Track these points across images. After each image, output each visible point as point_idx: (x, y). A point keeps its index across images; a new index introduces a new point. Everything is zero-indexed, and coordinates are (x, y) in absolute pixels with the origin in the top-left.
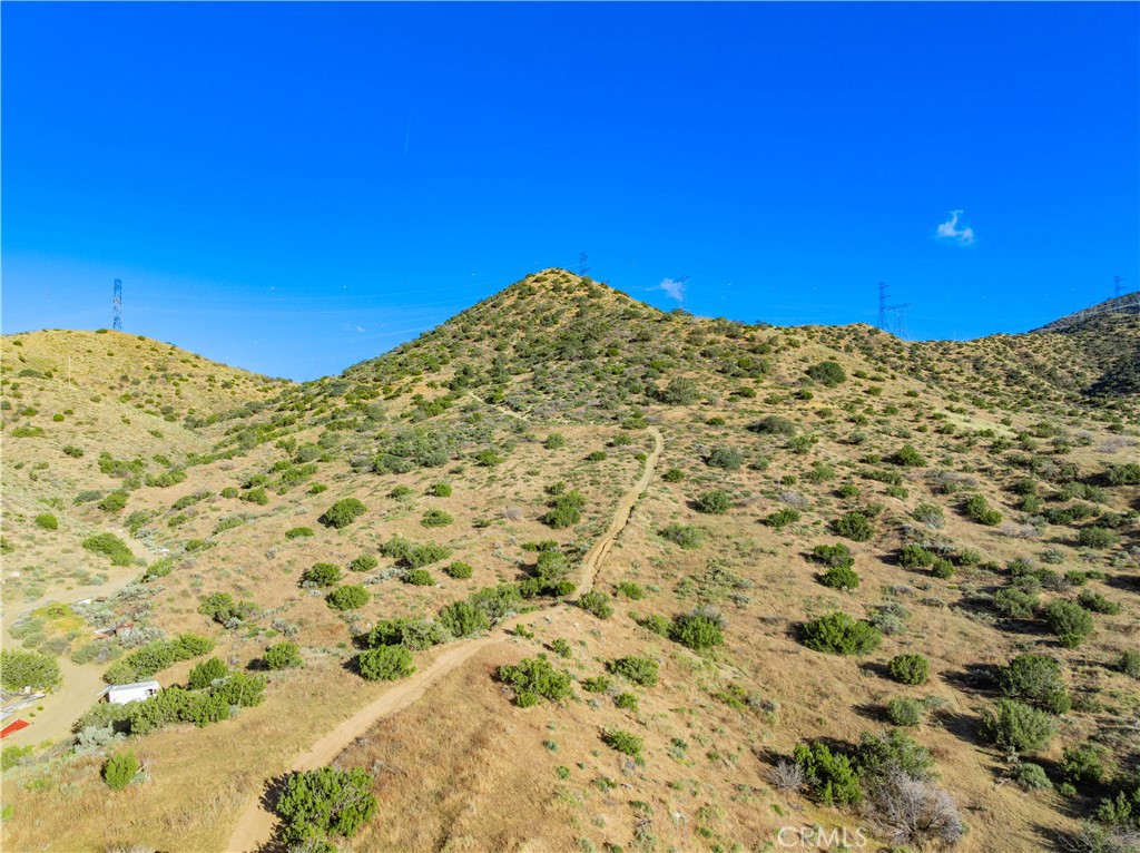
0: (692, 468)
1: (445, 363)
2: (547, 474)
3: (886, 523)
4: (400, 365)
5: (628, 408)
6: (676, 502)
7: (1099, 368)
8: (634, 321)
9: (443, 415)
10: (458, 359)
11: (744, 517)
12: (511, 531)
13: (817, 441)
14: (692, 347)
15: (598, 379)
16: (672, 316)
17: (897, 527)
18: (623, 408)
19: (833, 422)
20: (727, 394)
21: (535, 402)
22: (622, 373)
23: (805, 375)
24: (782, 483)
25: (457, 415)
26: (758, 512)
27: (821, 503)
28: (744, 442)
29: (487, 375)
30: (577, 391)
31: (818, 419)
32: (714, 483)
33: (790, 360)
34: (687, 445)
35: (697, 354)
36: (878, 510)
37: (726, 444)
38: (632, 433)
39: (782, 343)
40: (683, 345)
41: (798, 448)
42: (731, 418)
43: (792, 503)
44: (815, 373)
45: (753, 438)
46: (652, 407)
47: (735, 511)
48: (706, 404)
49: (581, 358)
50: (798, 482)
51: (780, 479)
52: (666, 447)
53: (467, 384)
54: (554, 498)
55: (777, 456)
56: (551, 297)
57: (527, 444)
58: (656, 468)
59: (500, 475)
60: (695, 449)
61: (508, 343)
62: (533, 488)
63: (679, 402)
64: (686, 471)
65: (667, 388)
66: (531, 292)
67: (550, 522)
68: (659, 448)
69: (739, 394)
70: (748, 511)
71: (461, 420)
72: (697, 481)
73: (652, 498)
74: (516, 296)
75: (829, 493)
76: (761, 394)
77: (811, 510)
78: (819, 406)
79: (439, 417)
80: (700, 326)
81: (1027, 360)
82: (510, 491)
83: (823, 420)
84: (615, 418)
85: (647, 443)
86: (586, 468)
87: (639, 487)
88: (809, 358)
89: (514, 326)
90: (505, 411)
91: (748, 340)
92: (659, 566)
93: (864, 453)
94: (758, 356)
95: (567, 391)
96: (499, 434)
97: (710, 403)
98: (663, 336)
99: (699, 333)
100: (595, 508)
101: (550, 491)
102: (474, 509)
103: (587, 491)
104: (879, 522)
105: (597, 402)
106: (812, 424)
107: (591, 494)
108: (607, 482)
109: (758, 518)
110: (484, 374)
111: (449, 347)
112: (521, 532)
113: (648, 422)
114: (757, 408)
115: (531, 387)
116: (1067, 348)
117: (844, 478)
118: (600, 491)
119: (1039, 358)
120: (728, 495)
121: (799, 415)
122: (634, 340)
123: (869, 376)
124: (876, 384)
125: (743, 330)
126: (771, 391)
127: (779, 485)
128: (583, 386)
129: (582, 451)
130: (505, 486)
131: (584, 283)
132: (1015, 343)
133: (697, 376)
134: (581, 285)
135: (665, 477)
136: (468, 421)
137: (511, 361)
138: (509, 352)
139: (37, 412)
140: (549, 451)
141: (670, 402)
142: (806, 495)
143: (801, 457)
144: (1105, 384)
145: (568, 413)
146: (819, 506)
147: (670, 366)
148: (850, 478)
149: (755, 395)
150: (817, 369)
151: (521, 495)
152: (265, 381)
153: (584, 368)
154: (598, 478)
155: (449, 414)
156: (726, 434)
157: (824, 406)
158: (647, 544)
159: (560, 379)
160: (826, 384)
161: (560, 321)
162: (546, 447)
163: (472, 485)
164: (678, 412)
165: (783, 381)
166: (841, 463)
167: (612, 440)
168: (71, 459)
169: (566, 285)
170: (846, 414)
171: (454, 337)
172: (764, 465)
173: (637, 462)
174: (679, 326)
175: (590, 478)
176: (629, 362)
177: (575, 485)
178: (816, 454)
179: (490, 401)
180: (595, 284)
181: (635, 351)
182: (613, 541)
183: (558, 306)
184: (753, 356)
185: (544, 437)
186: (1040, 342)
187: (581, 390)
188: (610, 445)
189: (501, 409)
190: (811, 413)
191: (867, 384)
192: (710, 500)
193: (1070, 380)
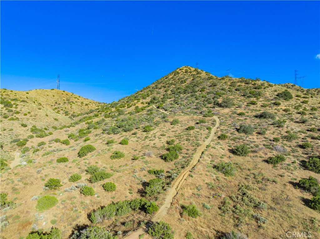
0: (231, 134)
1: (148, 96)
2: (169, 135)
4: (135, 97)
5: (207, 109)
6: (223, 149)
8: (211, 80)
9: (141, 112)
10: (153, 95)
11: (256, 158)
12: (146, 162)
13: (286, 122)
14: (232, 87)
15: (197, 99)
16: (225, 78)
18: (205, 109)
19: (291, 114)
20: (245, 103)
21: (173, 107)
22: (205, 97)
23: (276, 96)
24: (273, 141)
25: (145, 113)
26: (263, 155)
27: (293, 151)
28: (254, 122)
29: (161, 99)
31: (284, 113)
32: (241, 141)
33: (269, 91)
34: (229, 123)
35: (234, 90)
37: (246, 123)
38: (207, 118)
39: (266, 85)
40: (229, 87)
41: (279, 125)
42: (247, 112)
43: (280, 151)
44: (280, 95)
45: (258, 120)
46: (216, 109)
47: (252, 154)
48: (237, 107)
49: (191, 93)
50: (281, 140)
51: (272, 139)
52: (220, 124)
53: (154, 102)
54: (170, 146)
55: (269, 128)
56: (184, 75)
57: (165, 123)
58: (215, 133)
59: (150, 136)
60: (233, 125)
61: (169, 89)
62: (161, 142)
63: (227, 107)
64: (229, 135)
65: (222, 102)
66: (178, 73)
67: (164, 158)
68: (217, 125)
69: (251, 103)
70: (258, 154)
72: (234, 140)
73: (212, 148)
74: (173, 75)
75: (296, 146)
76: (259, 104)
77: (289, 155)
78: (284, 108)
79: (140, 113)
80: (235, 80)
82: (152, 142)
83: (287, 113)
84: (201, 113)
85: (213, 122)
86: (186, 133)
87: (207, 142)
88: (277, 90)
89: (171, 84)
91: (253, 84)
92: (212, 189)
93: (308, 127)
94: (257, 90)
95: (185, 103)
96: (157, 119)
97: (239, 107)
98: (221, 84)
99: (234, 83)
100: (186, 152)
101: (168, 143)
102: (135, 150)
103: (184, 144)
105: (195, 107)
106: (282, 115)
107: (186, 145)
108: (193, 140)
109: (264, 159)
111: (151, 91)
112: (150, 163)
113: (214, 114)
114: (258, 108)
115: (173, 102)
117: (303, 139)
118: (190, 143)
120: (248, 146)
121: (276, 111)
122: (211, 86)
123: (302, 96)
124: (306, 99)
125: (251, 81)
126: (263, 102)
127: (272, 142)
128: (191, 102)
129: (185, 126)
130: (150, 140)
131: (196, 70)
133: (234, 97)
134: (194, 71)
135: (219, 137)
136: (148, 115)
137: (169, 95)
138: (169, 92)
139: (20, 113)
140: (172, 126)
141: (223, 107)
142: (285, 147)
143: (280, 129)
145: (183, 111)
146: (293, 152)
147: (224, 94)
148: (305, 139)
149: (257, 104)
150: (281, 94)
151: (156, 145)
152: (99, 103)
153: (192, 96)
154: (189, 138)
155: (143, 112)
156: (246, 119)
157: (286, 108)
158: (206, 175)
159: (183, 99)
160: (285, 100)
161: (187, 82)
162: (171, 124)
163: (138, 140)
164: (226, 110)
165: (268, 99)
166: (299, 132)
167: (198, 121)
168: (23, 128)
169: (190, 71)
170: (296, 111)
171: (153, 88)
172: (264, 132)
173: (207, 131)
174: (227, 81)
175: (186, 138)
176: (208, 93)
177: (179, 140)
178: (287, 127)
179: (158, 108)
180: (199, 70)
181: (211, 89)
182: (189, 173)
183: (186, 77)
184: (255, 90)
185: (172, 120)
187: (190, 103)
188: (197, 123)
189: (161, 110)
190: (281, 110)
191: (302, 100)
192: (240, 149)
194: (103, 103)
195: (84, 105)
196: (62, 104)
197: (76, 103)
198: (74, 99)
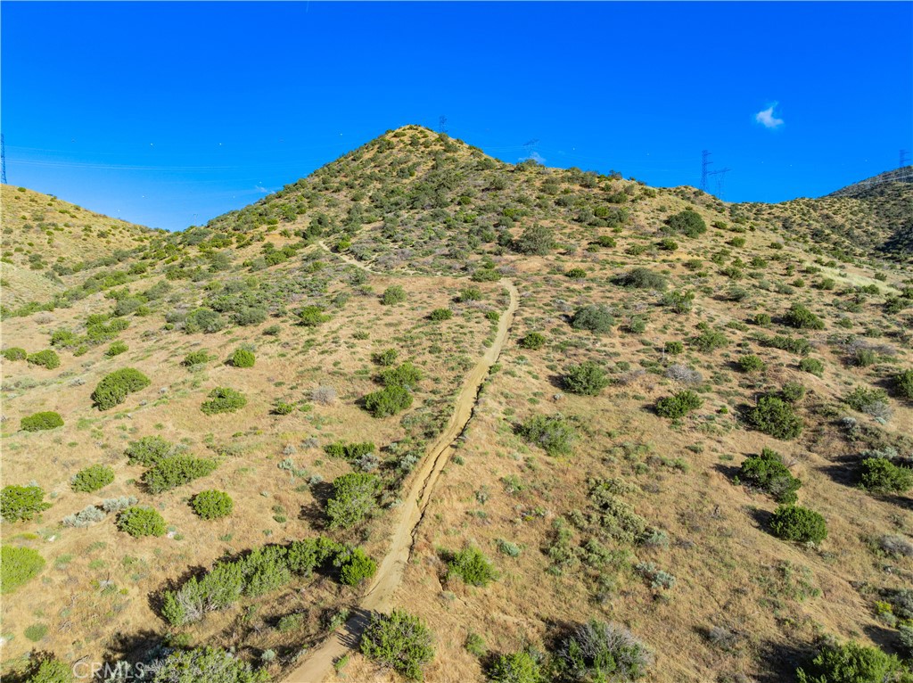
0: (553, 331)
1: (301, 213)
2: (377, 337)
3: (815, 412)
4: (260, 215)
5: (479, 257)
6: (536, 378)
7: (890, 228)
8: (487, 172)
9: (284, 264)
10: (315, 209)
11: (625, 401)
12: (316, 421)
13: (693, 297)
14: (546, 196)
15: (449, 228)
16: (525, 166)
17: (831, 419)
18: (474, 257)
19: (704, 275)
20: (584, 243)
21: (381, 250)
22: (474, 221)
23: (664, 225)
24: (666, 351)
25: (298, 265)
26: (642, 393)
27: (717, 379)
28: (611, 298)
29: (341, 224)
30: (426, 239)
31: (687, 272)
32: (582, 351)
33: (646, 208)
34: (545, 301)
35: (551, 203)
36: (799, 393)
37: (591, 300)
38: (483, 286)
39: (637, 191)
40: (537, 193)
41: (677, 306)
42: (592, 269)
43: (685, 381)
44: (675, 222)
45: (620, 293)
46: (506, 256)
47: (613, 391)
48: (563, 254)
49: (433, 207)
50: (685, 349)
51: (663, 346)
52: (522, 304)
53: (320, 233)
54: (383, 370)
55: (653, 316)
56: (408, 151)
57: (362, 298)
58: (510, 330)
59: (320, 339)
60: (555, 305)
61: (364, 194)
62: (357, 357)
63: (534, 251)
64: (546, 334)
65: (522, 237)
66: (390, 146)
67: (370, 407)
68: (513, 305)
69: (599, 243)
70: (628, 390)
71: (300, 269)
72: (561, 348)
74: (376, 150)
75: (722, 367)
76: (621, 245)
77: (709, 390)
78: (686, 258)
79: (280, 266)
80: (554, 175)
81: (828, 221)
82: (330, 359)
83: (693, 273)
84: (464, 269)
85: (500, 298)
86: (427, 329)
87: (489, 358)
88: (667, 208)
89: (371, 177)
90: (347, 260)
91: (603, 189)
92: (518, 494)
93: (749, 311)
94: (614, 206)
95: (416, 239)
96: (336, 286)
97: (569, 252)
98: (516, 185)
99: (553, 182)
100: (432, 386)
101: (377, 360)
102: (279, 384)
103: (425, 363)
104: (803, 410)
105: (446, 251)
106: (682, 277)
107: (429, 365)
108: (450, 350)
109: (644, 403)
110: (337, 223)
111: (308, 198)
112: (330, 423)
113: (501, 273)
114: (619, 258)
115: (379, 235)
116: (861, 211)
117: (739, 345)
118: (441, 361)
119: (839, 219)
120: (601, 367)
121: (666, 267)
122: (488, 189)
123: (728, 227)
124: (739, 235)
125: (597, 180)
126: (630, 241)
127: (663, 353)
128: (433, 235)
129: (423, 308)
130: (323, 353)
131: (441, 139)
132: (817, 206)
133: (553, 225)
134: (437, 140)
135: (521, 342)
136: (307, 271)
137: (366, 211)
138: (365, 203)
140: (385, 308)
141: (524, 252)
142: (698, 369)
143: (682, 318)
144: (897, 242)
145: (413, 262)
146: (717, 383)
147: (524, 214)
148: (746, 345)
149: (615, 245)
150: (677, 219)
151: (341, 366)
152: (143, 231)
153: (435, 216)
154: (439, 344)
155: (291, 263)
156: (588, 289)
157: (690, 257)
158: (498, 455)
159: (410, 227)
160: (687, 235)
161: (416, 173)
162: (382, 303)
163: (284, 351)
164: (534, 263)
165: (643, 231)
166: (729, 325)
167: (459, 294)
169: (423, 140)
170: (716, 267)
171: (314, 188)
172: (640, 327)
173: (487, 323)
174: (533, 175)
175: (430, 343)
176: (481, 210)
177: (410, 352)
178: (698, 314)
179: (336, 249)
180: (451, 140)
181: (488, 198)
182: (449, 451)
183: (414, 159)
184: (609, 205)
185: (381, 289)
186: (838, 205)
187: (430, 238)
188: (457, 300)
189: (345, 258)
190: (679, 265)
191: (729, 236)
192: (579, 376)
193: (865, 238)
194: (157, 230)
195: (95, 234)
196: (17, 232)
197: (66, 229)
198: (58, 214)
